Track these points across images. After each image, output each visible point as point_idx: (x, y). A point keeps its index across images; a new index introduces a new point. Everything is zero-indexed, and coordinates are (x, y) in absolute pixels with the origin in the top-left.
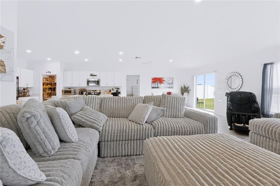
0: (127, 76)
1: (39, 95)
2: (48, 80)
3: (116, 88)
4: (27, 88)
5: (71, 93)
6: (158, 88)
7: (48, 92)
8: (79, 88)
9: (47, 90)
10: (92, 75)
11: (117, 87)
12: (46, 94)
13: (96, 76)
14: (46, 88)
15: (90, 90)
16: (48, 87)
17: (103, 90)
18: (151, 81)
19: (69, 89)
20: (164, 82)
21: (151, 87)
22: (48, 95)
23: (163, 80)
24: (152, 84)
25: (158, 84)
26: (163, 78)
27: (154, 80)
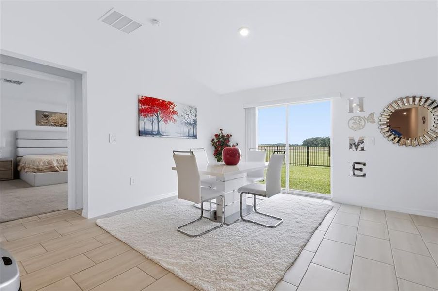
6: (159, 134)
18: (134, 107)
20: (175, 116)
21: (135, 132)
23: (173, 109)
24: (139, 120)
25: (158, 122)
26: (172, 104)
27: (147, 107)
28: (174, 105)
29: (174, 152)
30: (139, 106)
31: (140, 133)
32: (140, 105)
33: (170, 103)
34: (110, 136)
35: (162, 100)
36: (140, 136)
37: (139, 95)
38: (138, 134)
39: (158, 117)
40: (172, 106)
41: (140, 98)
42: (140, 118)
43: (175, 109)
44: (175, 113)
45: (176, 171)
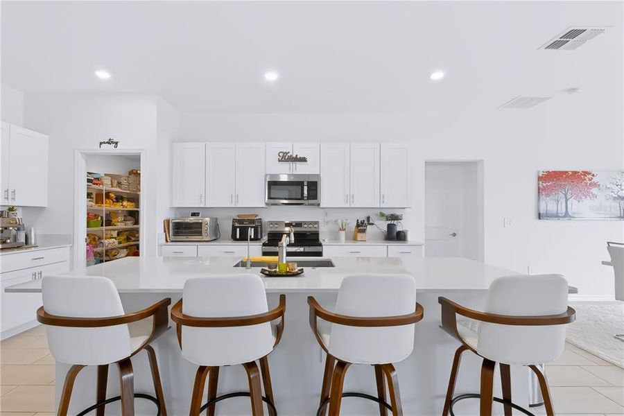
0: (427, 163)
1: (68, 240)
2: (119, 183)
3: (382, 215)
4: (11, 209)
5: (200, 233)
6: (567, 215)
7: (121, 226)
8: (235, 215)
9: (120, 218)
10: (286, 158)
11: (388, 213)
12: (115, 234)
13: (304, 160)
14: (116, 213)
15: (277, 223)
16: (121, 208)
17: (327, 223)
18: (532, 185)
19: (193, 215)
20: (594, 191)
21: (533, 214)
22: (123, 238)
23: (590, 180)
24: (539, 200)
25: (567, 200)
26: (589, 174)
27: (551, 183)
28: (593, 175)
29: (608, 243)
30: (539, 184)
31: (540, 216)
32: (541, 182)
33: (586, 173)
34: (506, 220)
35: (572, 172)
36: (540, 219)
37: (539, 172)
38: (537, 216)
39: (566, 195)
40: (590, 176)
41: (541, 175)
42: (541, 199)
43: (595, 180)
44: (596, 185)
45: (612, 267)
